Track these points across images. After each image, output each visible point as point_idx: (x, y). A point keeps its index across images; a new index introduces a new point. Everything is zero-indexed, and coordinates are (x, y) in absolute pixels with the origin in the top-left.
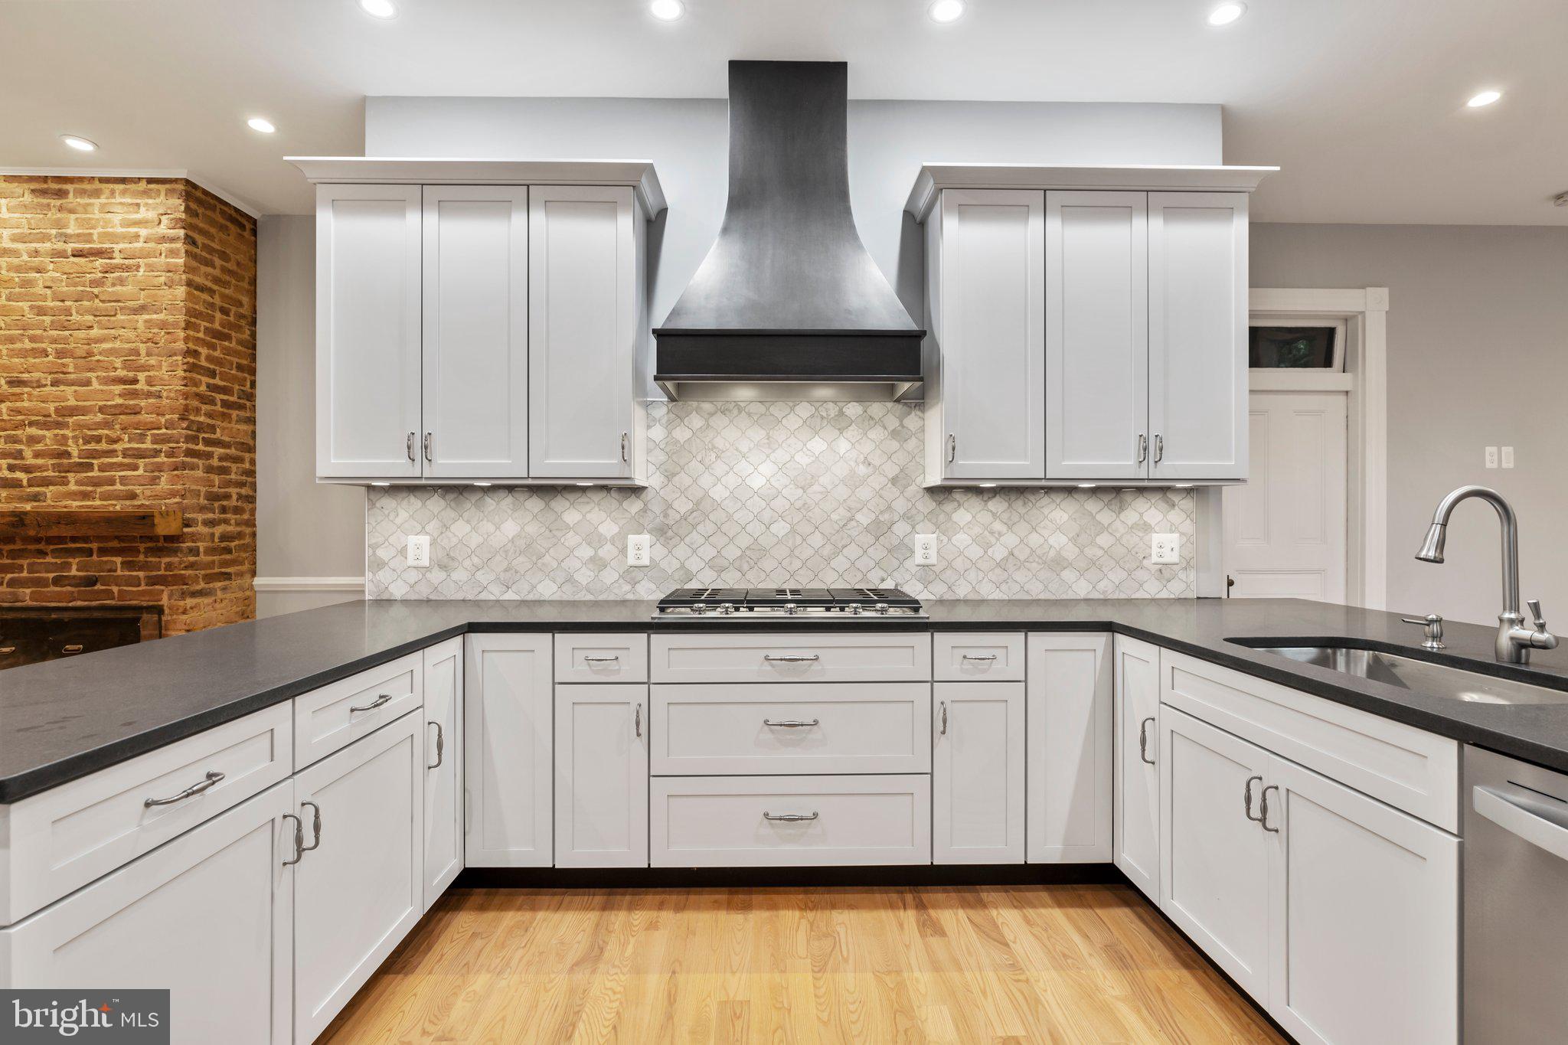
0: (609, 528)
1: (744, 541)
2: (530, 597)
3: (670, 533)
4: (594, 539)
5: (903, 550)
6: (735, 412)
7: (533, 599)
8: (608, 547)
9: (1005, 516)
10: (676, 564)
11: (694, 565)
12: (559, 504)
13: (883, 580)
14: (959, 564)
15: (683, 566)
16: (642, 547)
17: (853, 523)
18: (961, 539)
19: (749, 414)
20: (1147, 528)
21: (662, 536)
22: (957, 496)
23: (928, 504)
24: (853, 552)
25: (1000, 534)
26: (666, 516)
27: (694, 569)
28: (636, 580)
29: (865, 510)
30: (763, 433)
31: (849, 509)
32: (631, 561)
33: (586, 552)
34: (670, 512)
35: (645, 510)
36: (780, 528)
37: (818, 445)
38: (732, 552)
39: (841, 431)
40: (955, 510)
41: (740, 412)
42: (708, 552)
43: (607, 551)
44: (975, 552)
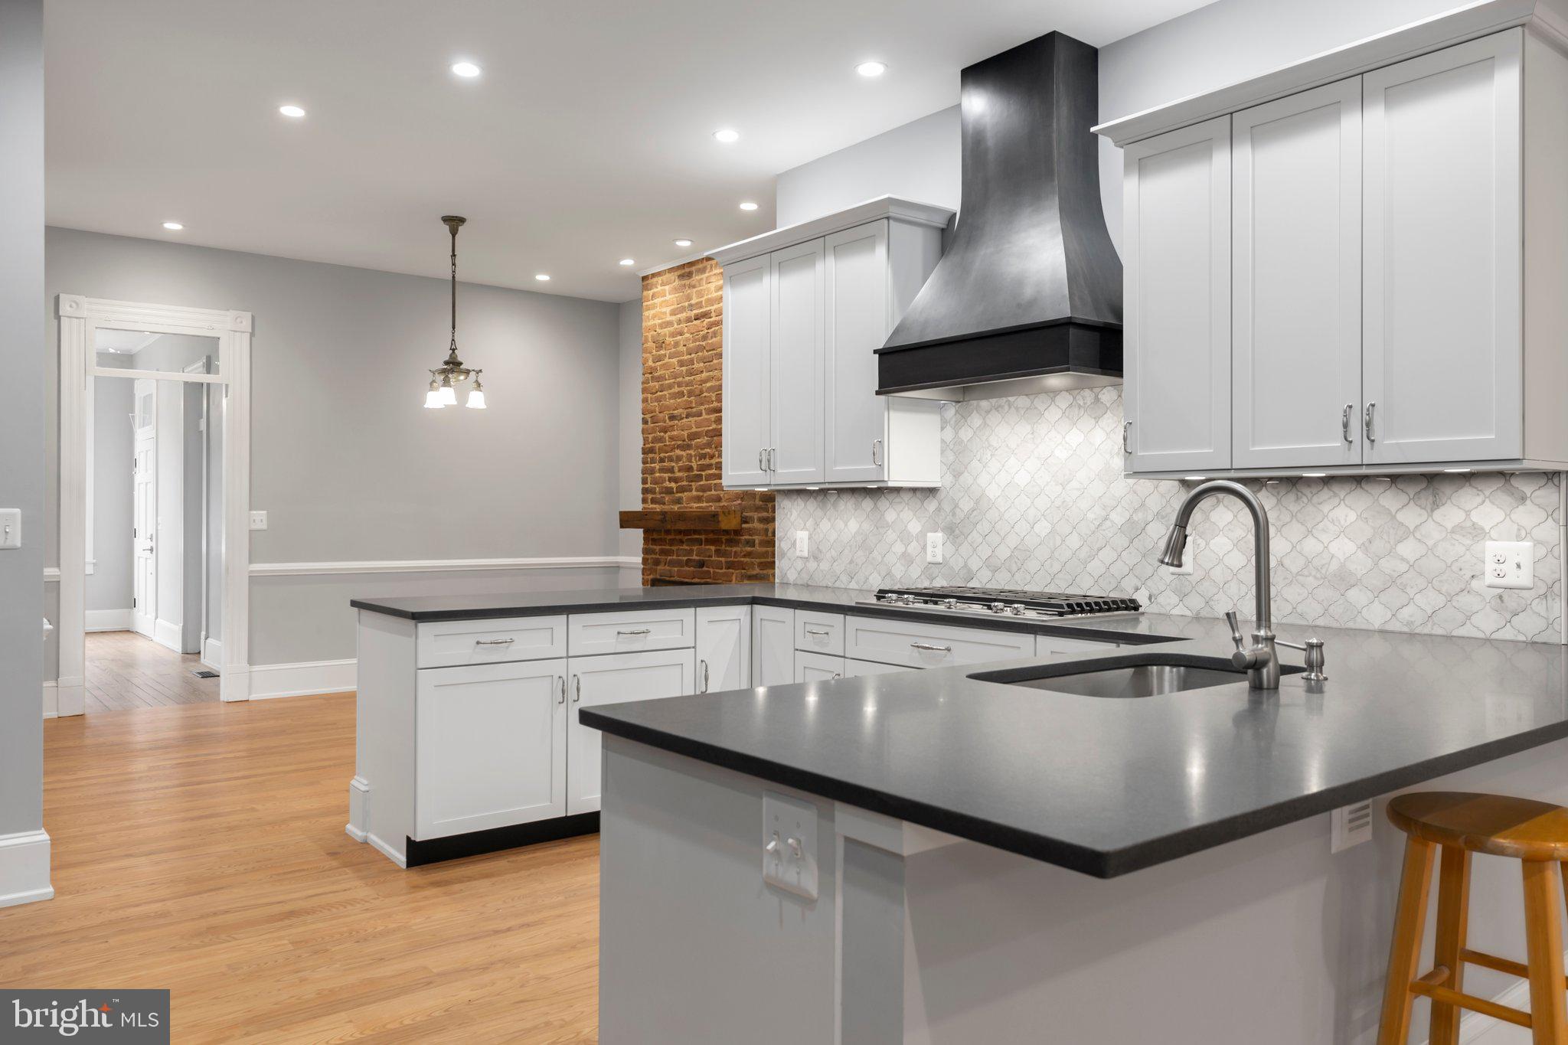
0: (914, 527)
1: (1012, 541)
3: (957, 532)
4: (905, 537)
6: (1006, 407)
8: (914, 544)
10: (961, 564)
11: (975, 564)
12: (883, 503)
13: (1137, 589)
14: (1218, 574)
15: (966, 565)
16: (936, 544)
17: (1108, 523)
18: (1220, 543)
19: (1017, 409)
20: (1477, 533)
21: (951, 535)
24: (1107, 555)
26: (954, 514)
27: (974, 568)
28: (934, 576)
29: (1119, 509)
30: (1029, 428)
31: (1104, 507)
32: (929, 558)
33: (899, 548)
34: (958, 511)
35: (939, 509)
36: (1043, 528)
37: (1075, 437)
38: (1003, 553)
39: (1097, 419)
40: (1214, 507)
41: (1010, 407)
42: (985, 552)
43: (913, 548)
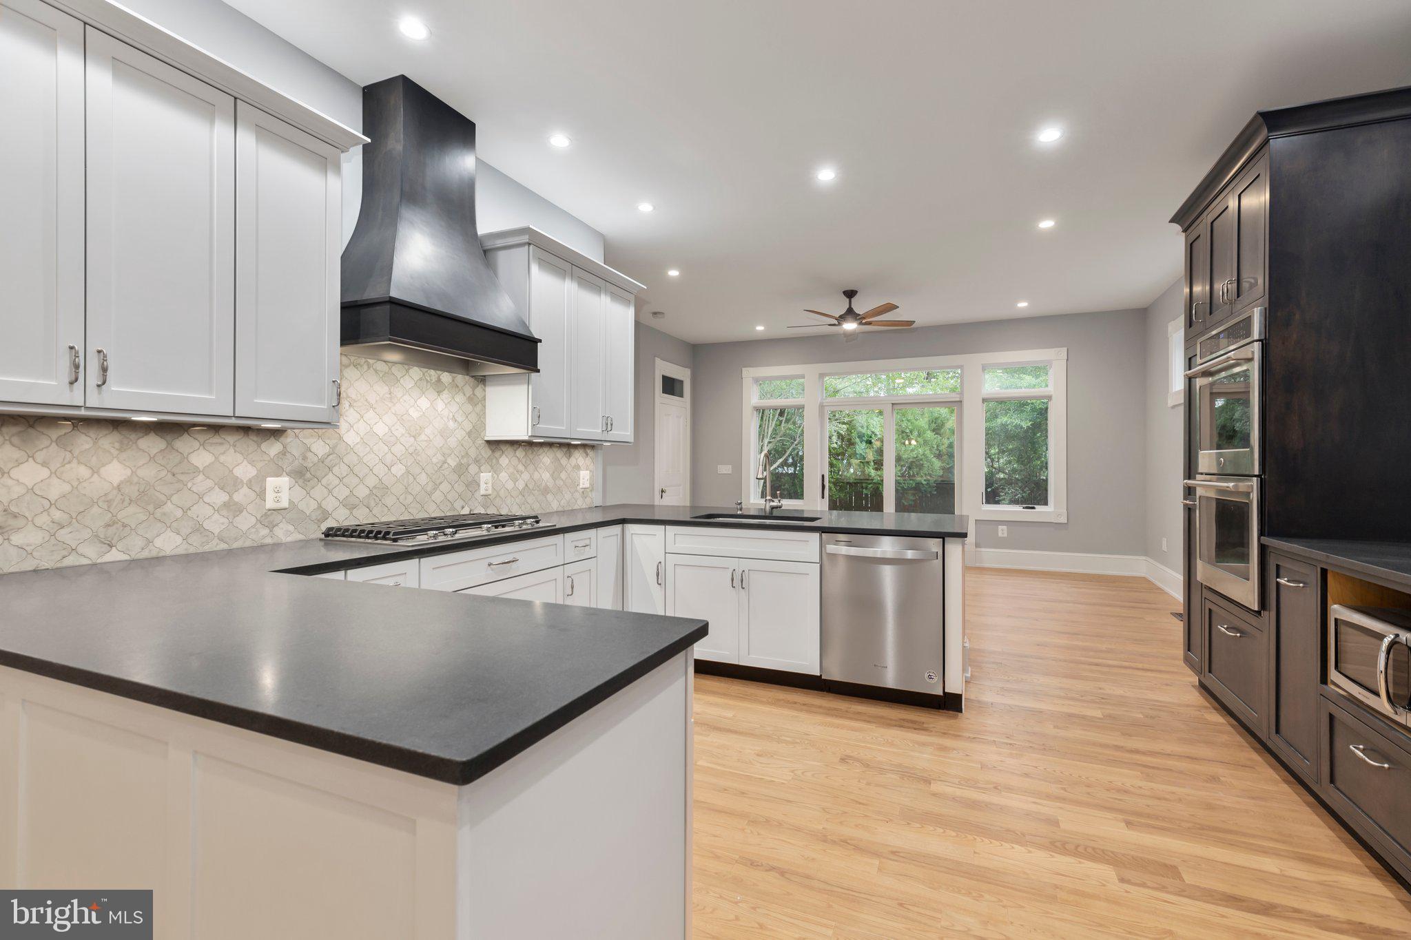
0: (245, 471)
1: (371, 481)
2: (145, 554)
3: (308, 475)
4: (229, 483)
5: (473, 484)
6: (365, 367)
7: (149, 556)
8: (245, 490)
9: (524, 460)
10: (314, 505)
11: (330, 504)
12: (185, 444)
13: (463, 507)
14: (502, 493)
15: (320, 506)
16: (280, 489)
17: (446, 465)
18: (504, 476)
19: (376, 371)
20: (578, 467)
21: (301, 478)
22: (503, 447)
23: (486, 452)
24: (445, 487)
25: (522, 473)
26: (305, 458)
27: (330, 509)
28: (275, 523)
29: (453, 455)
30: (386, 388)
31: (444, 455)
32: (270, 504)
33: (219, 497)
34: (309, 455)
35: (284, 453)
36: (398, 470)
37: (424, 403)
38: (362, 492)
39: (439, 392)
40: (501, 456)
41: (369, 368)
42: (343, 493)
43: (242, 496)
44: (510, 485)
